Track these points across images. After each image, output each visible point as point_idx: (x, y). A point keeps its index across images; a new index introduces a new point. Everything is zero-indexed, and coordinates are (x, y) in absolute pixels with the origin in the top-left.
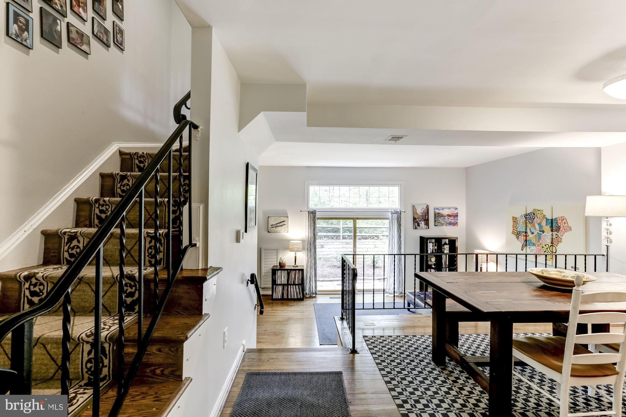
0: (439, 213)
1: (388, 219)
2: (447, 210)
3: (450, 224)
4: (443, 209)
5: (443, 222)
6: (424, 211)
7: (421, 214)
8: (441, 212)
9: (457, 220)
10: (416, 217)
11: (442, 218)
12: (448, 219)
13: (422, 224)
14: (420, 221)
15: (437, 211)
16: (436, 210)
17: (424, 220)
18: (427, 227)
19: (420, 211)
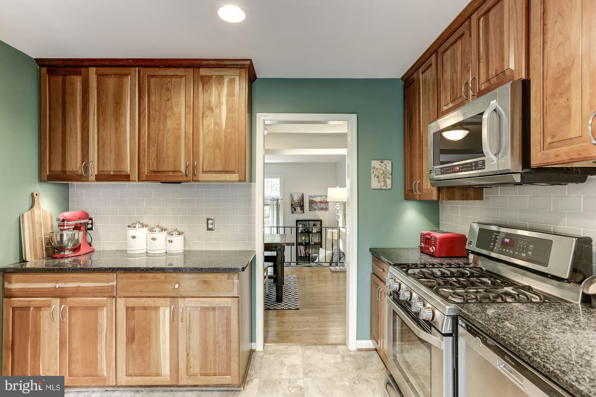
0: (313, 200)
1: (268, 205)
2: (319, 198)
3: (322, 209)
4: (315, 197)
5: (315, 208)
6: (300, 199)
7: (297, 201)
8: (314, 199)
9: (328, 206)
10: (293, 203)
11: (315, 204)
12: (320, 205)
13: (298, 209)
14: (296, 207)
15: (311, 199)
16: (310, 197)
17: (300, 206)
18: (303, 212)
19: (296, 198)
